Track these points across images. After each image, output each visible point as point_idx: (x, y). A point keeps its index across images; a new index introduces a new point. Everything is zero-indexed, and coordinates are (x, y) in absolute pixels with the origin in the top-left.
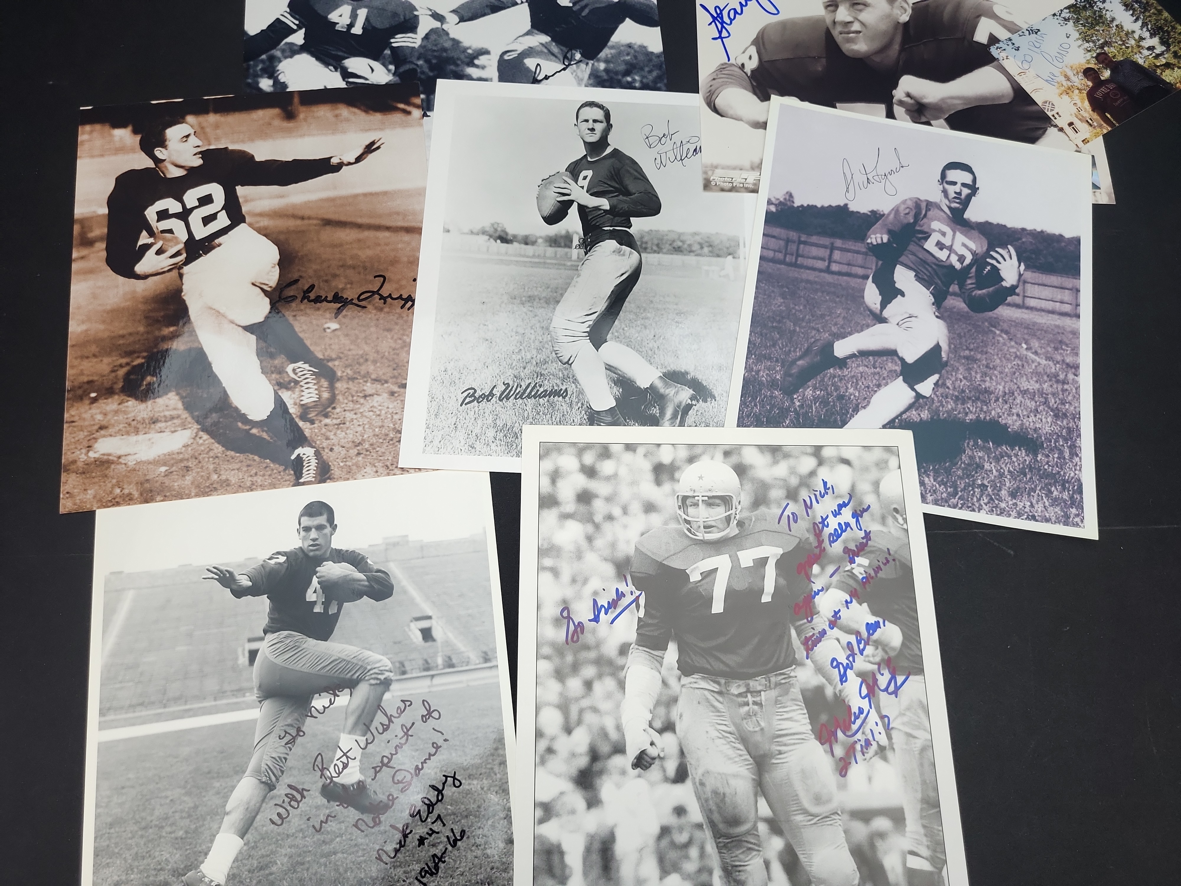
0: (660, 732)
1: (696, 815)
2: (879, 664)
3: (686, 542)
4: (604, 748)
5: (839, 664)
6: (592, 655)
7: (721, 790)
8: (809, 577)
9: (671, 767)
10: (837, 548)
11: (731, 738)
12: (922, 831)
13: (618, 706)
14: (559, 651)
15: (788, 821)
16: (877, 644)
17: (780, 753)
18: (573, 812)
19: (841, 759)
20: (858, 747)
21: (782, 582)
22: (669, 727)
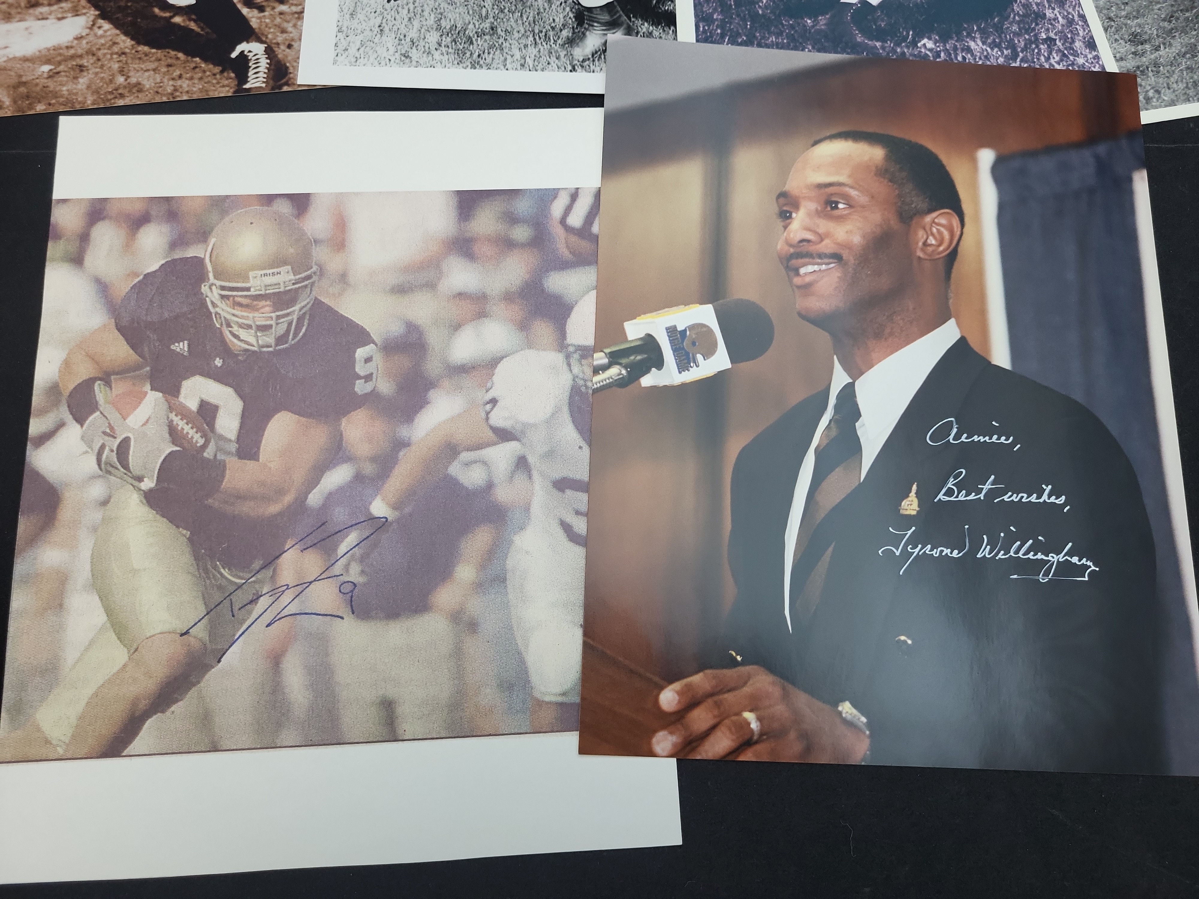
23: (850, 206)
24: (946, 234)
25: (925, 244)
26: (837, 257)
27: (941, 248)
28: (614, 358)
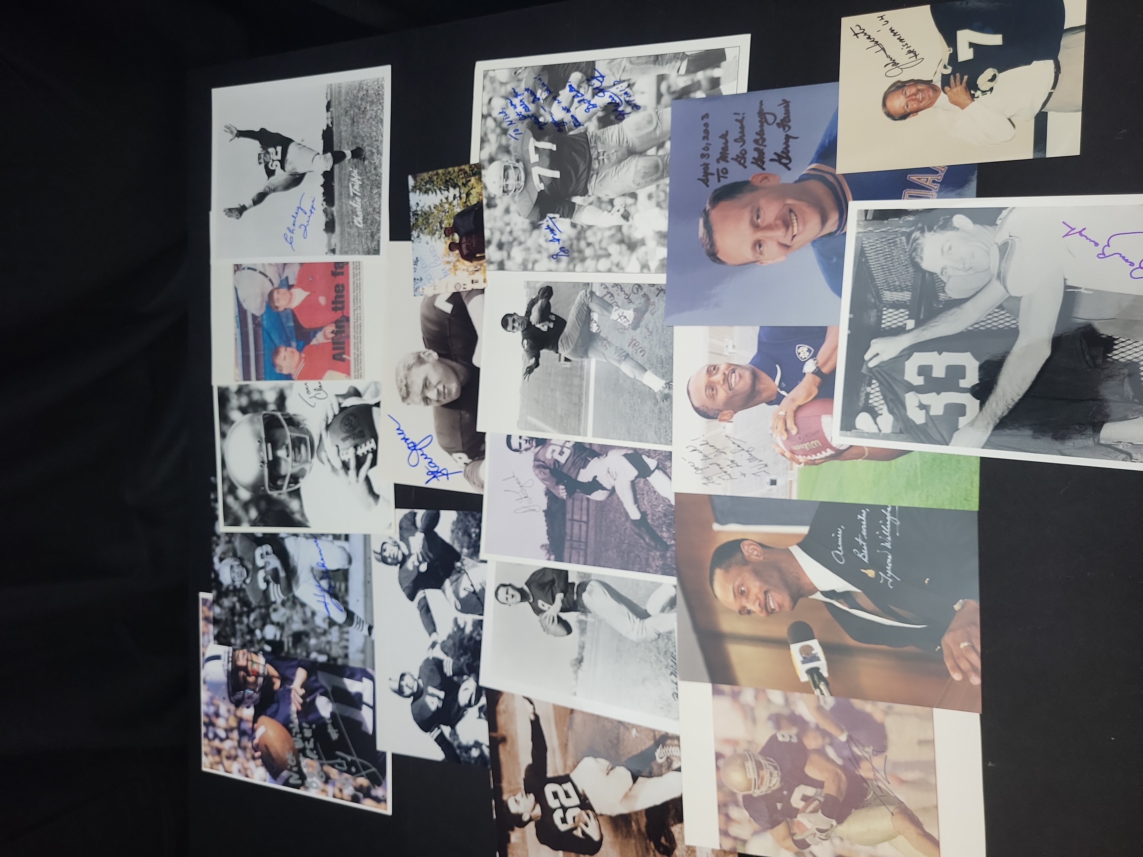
0: (613, 206)
1: (652, 188)
2: (589, 86)
3: (525, 191)
4: (619, 236)
5: (588, 108)
6: (575, 242)
7: (642, 174)
8: (545, 124)
9: (630, 201)
10: (532, 107)
11: (619, 168)
12: (669, 65)
13: (600, 229)
14: (572, 260)
15: (659, 139)
16: (579, 86)
17: (627, 142)
18: (646, 253)
19: (632, 108)
20: (627, 99)
21: (547, 138)
22: (611, 202)
23: (743, 585)
24: (752, 547)
25: (757, 556)
26: (766, 593)
27: (758, 549)
28: (817, 687)
